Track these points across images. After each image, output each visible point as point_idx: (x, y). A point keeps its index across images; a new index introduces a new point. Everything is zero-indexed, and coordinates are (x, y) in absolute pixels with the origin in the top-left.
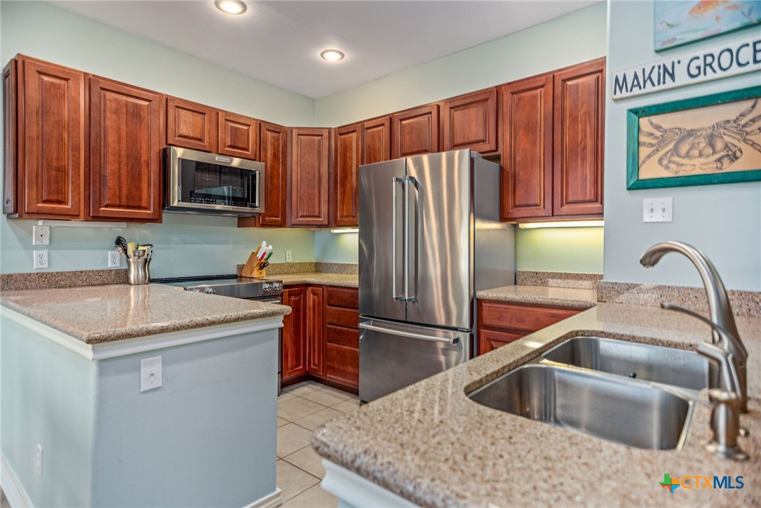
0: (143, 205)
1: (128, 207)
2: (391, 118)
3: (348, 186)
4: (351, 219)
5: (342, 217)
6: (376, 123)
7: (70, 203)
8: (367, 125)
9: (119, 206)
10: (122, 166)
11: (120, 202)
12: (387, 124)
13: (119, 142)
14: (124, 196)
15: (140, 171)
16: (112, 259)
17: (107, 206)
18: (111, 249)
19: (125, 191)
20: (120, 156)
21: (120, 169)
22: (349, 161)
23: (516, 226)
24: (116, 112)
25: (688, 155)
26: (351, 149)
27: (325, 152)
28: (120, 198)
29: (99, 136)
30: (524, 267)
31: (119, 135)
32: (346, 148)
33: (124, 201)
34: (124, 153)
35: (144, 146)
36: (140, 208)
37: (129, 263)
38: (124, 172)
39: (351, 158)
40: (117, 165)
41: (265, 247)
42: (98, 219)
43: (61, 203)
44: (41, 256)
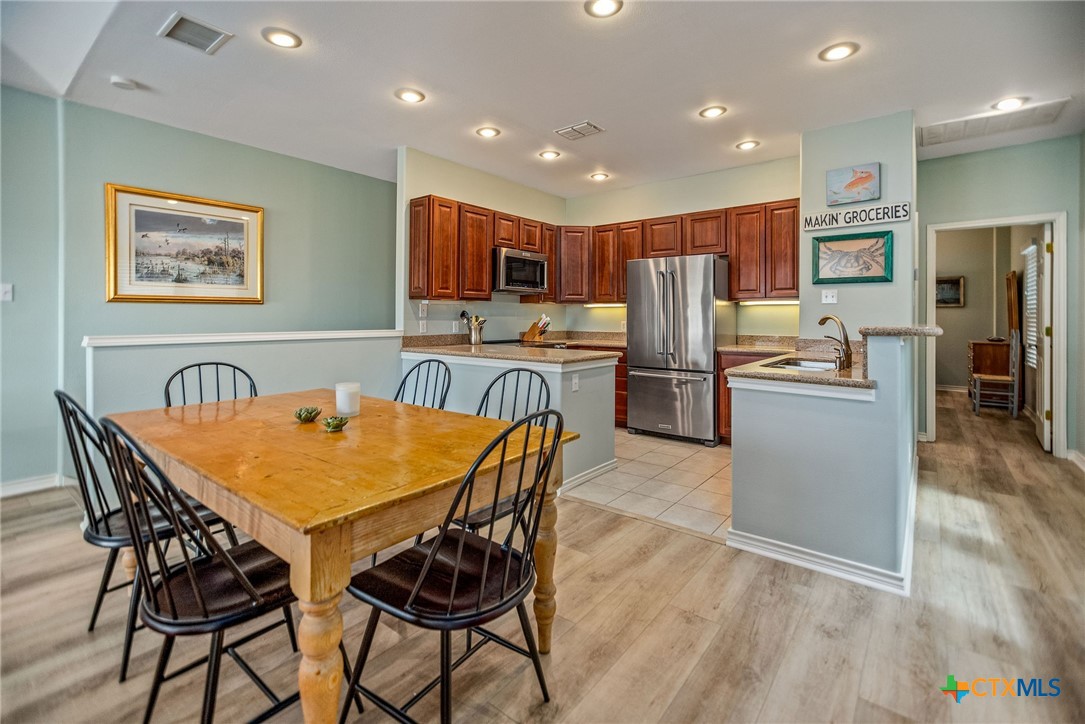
0: (483, 289)
1: (477, 290)
2: (643, 223)
3: (606, 272)
4: (609, 297)
5: (600, 295)
6: (631, 225)
7: (450, 288)
8: (622, 226)
9: (473, 290)
11: (473, 287)
12: (640, 228)
13: (473, 246)
15: (482, 265)
16: (454, 328)
17: (467, 290)
18: (456, 319)
19: (475, 280)
20: (473, 256)
22: (606, 255)
23: (737, 304)
25: (845, 266)
26: (608, 244)
27: (586, 246)
28: (473, 284)
30: (744, 332)
31: (473, 241)
32: (604, 243)
34: (475, 253)
35: (484, 247)
36: (480, 291)
37: (470, 329)
38: (475, 267)
39: (608, 251)
40: (472, 262)
41: (545, 319)
42: (463, 299)
43: (447, 288)
44: (423, 324)
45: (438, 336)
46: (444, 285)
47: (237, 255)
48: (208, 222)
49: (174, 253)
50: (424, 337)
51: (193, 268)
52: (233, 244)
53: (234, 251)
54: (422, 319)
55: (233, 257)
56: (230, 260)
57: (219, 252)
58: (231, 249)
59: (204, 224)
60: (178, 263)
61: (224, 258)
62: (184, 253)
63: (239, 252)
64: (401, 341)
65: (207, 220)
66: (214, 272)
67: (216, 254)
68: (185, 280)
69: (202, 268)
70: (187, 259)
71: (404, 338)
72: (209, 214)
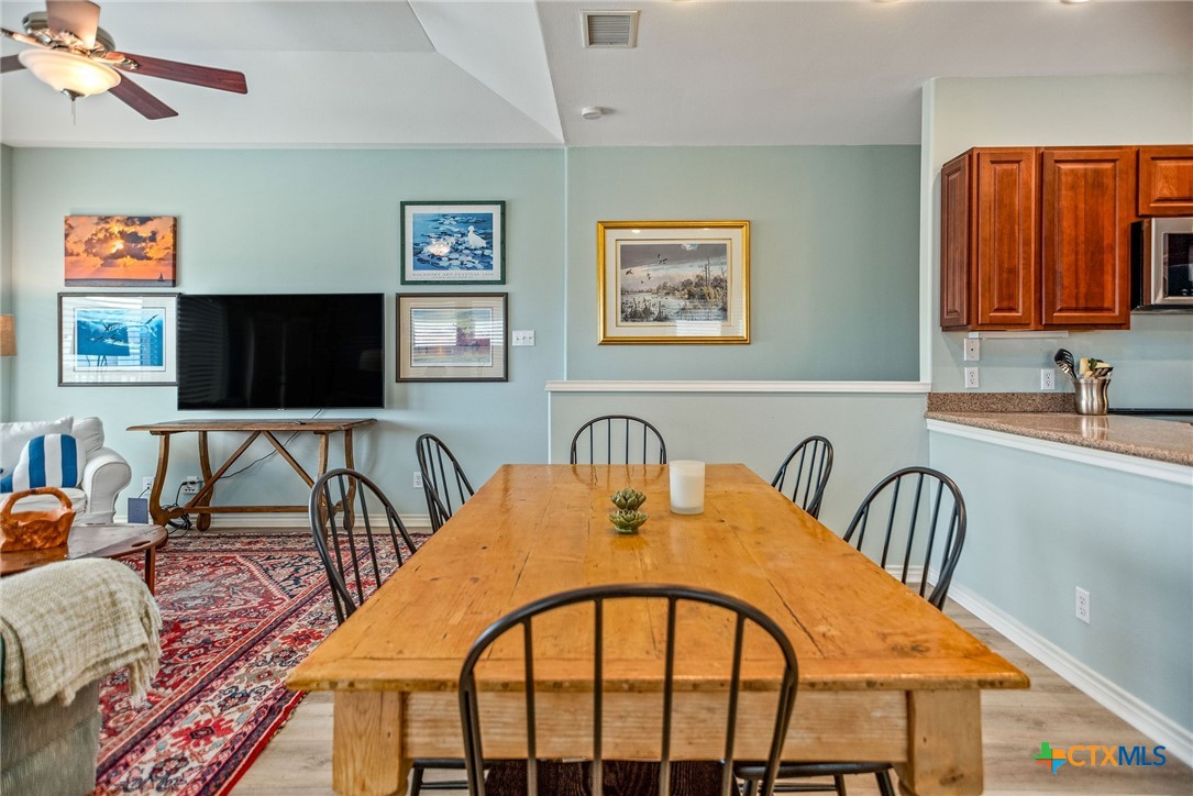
0: (1106, 305)
1: (1086, 309)
7: (1021, 309)
9: (1076, 310)
10: (1080, 257)
11: (1077, 304)
13: (1076, 225)
14: (1081, 296)
15: (1102, 260)
16: (1046, 381)
17: (1060, 311)
18: (1047, 365)
19: (1083, 289)
20: (1077, 244)
21: (1077, 261)
24: (1073, 187)
28: (1077, 299)
29: (1052, 222)
31: (1076, 216)
33: (1082, 304)
34: (1082, 238)
36: (1101, 309)
37: (1078, 385)
38: (1082, 264)
40: (1074, 257)
42: (1050, 327)
43: (1011, 309)
44: (972, 374)
45: (1006, 395)
46: (1005, 304)
47: (720, 284)
48: (688, 248)
49: (655, 288)
50: (973, 396)
51: (674, 303)
52: (715, 271)
53: (715, 279)
54: (968, 364)
55: (715, 287)
56: (712, 291)
57: (701, 282)
58: (712, 278)
59: (685, 251)
60: (659, 299)
61: (705, 289)
62: (664, 287)
63: (721, 280)
64: (925, 400)
65: (687, 245)
66: (695, 308)
67: (697, 285)
68: (666, 319)
69: (682, 303)
70: (668, 294)
71: (931, 396)
72: (688, 238)
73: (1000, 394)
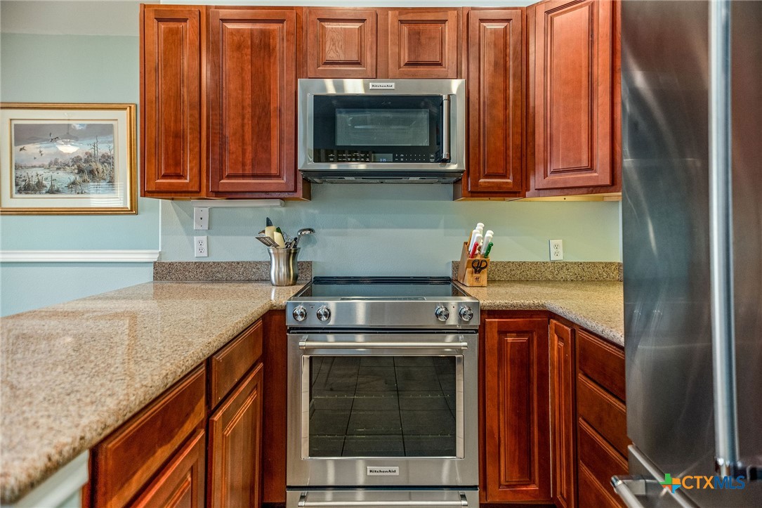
0: (274, 171)
1: (254, 176)
7: (188, 178)
9: (244, 176)
10: (246, 121)
11: (244, 170)
13: (242, 88)
14: (248, 162)
15: (269, 124)
17: (229, 177)
19: (249, 156)
20: (243, 108)
21: (243, 126)
24: (239, 47)
28: (244, 164)
31: (243, 78)
33: (248, 170)
34: (248, 102)
36: (269, 176)
38: (248, 129)
40: (240, 120)
42: (219, 194)
43: (179, 176)
44: (200, 243)
45: (231, 264)
46: (171, 170)
47: (107, 160)
48: (78, 127)
49: (47, 163)
51: (65, 177)
52: (103, 149)
53: (103, 156)
54: (198, 233)
55: (103, 163)
56: (100, 167)
57: (89, 158)
58: (100, 155)
59: (74, 130)
60: (51, 173)
61: (93, 164)
62: (56, 162)
63: (109, 157)
64: (151, 269)
65: (77, 125)
66: (84, 181)
67: (86, 161)
68: (58, 191)
69: (72, 178)
70: (58, 169)
71: (156, 265)
72: (78, 119)
73: (226, 263)
